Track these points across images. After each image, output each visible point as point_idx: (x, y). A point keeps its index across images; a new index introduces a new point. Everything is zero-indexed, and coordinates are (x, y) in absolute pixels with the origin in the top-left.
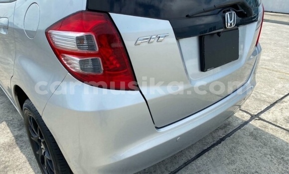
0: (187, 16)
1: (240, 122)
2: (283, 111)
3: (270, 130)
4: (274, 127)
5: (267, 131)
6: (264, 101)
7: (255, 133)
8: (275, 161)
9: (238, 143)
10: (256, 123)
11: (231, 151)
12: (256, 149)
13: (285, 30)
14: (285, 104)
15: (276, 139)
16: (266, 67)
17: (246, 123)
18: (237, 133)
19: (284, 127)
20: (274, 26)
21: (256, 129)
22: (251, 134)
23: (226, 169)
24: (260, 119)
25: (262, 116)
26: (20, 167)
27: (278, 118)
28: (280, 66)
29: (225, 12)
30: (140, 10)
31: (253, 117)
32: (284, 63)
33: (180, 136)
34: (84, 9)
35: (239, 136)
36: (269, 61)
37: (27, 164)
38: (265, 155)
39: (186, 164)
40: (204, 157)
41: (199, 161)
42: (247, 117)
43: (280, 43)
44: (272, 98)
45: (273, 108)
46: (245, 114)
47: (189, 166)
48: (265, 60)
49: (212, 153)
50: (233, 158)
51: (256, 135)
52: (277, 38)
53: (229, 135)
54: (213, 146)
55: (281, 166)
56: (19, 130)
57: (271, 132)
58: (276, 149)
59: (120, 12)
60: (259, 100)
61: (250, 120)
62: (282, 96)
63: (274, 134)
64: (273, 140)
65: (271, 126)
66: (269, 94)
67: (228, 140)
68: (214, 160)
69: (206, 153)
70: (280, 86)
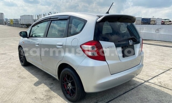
0: (118, 42)
1: (140, 83)
2: (158, 79)
3: (152, 85)
4: (154, 85)
5: (151, 86)
6: (150, 76)
7: (146, 86)
8: (154, 95)
9: (140, 90)
10: (147, 84)
11: (137, 92)
12: (147, 91)
13: (161, 49)
14: (159, 77)
15: (155, 88)
16: (152, 64)
17: (143, 83)
18: (139, 87)
19: (158, 84)
20: (155, 47)
21: (147, 85)
22: (145, 87)
23: (135, 97)
24: (148, 82)
25: (149, 81)
26: (56, 97)
27: (156, 82)
28: (157, 64)
29: (129, 40)
30: (103, 39)
31: (145, 81)
32: (159, 62)
33: (118, 78)
34: (93, 40)
35: (140, 88)
36: (153, 61)
37: (58, 96)
38: (150, 93)
39: (119, 96)
40: (126, 94)
41: (125, 95)
42: (143, 82)
43: (158, 54)
44: (154, 75)
45: (154, 79)
46: (142, 80)
47: (121, 96)
48: (151, 61)
49: (130, 93)
50: (138, 94)
51: (147, 87)
52: (157, 52)
53: (136, 87)
54: (130, 90)
55: (156, 96)
56: (50, 86)
57: (153, 86)
58: (155, 91)
59: (102, 40)
60: (148, 76)
61: (144, 82)
62: (158, 74)
63: (154, 87)
64: (154, 89)
65: (153, 84)
66: (152, 74)
67: (135, 89)
68: (130, 94)
69: (127, 93)
70: (157, 71)
